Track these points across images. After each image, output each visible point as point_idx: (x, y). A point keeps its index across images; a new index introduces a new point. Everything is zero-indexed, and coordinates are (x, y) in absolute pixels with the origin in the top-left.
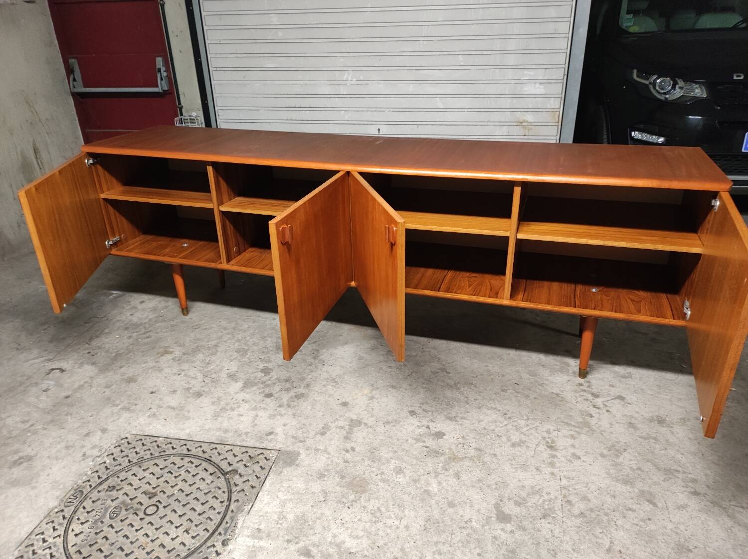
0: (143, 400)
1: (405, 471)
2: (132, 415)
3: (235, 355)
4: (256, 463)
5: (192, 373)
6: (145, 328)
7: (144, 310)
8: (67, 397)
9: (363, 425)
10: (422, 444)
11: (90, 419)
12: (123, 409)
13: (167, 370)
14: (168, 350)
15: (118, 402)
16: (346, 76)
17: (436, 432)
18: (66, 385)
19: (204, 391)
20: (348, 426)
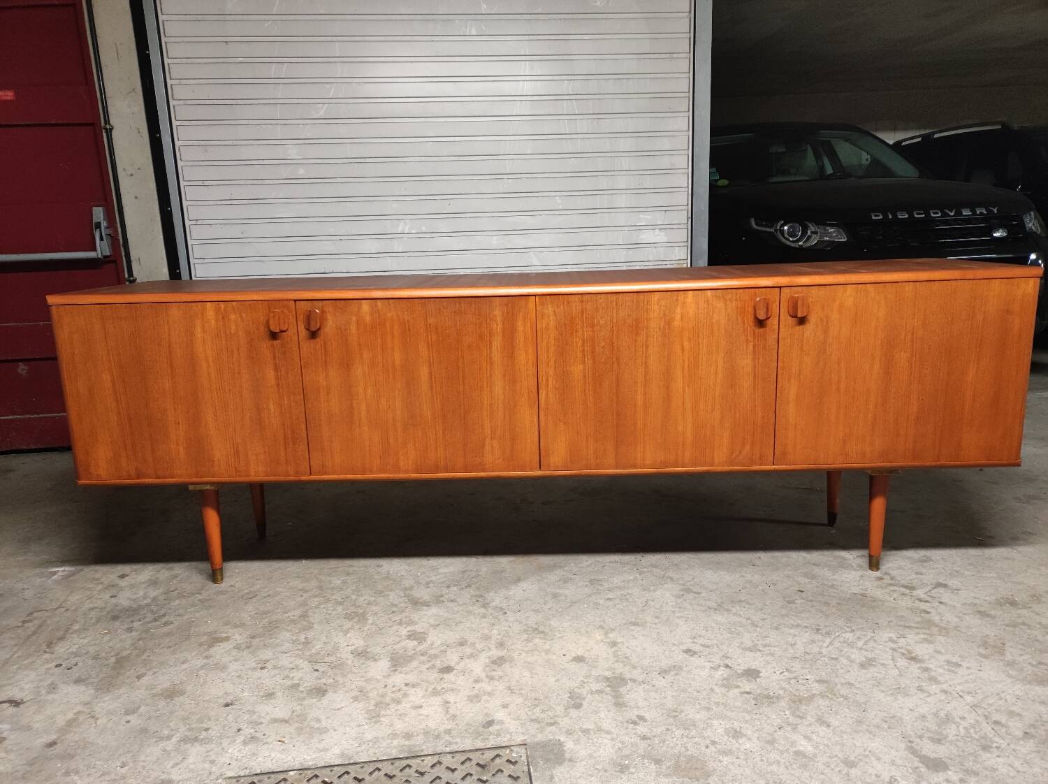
0: (217, 720)
1: (744, 731)
2: (209, 747)
3: (347, 624)
4: (497, 772)
5: (285, 661)
6: (152, 611)
7: (132, 586)
8: (52, 744)
9: (630, 683)
10: (736, 691)
11: (124, 770)
12: (185, 740)
13: (234, 667)
14: (218, 635)
15: (166, 732)
16: (402, 227)
17: (744, 671)
18: (37, 725)
19: (325, 684)
20: (608, 689)
